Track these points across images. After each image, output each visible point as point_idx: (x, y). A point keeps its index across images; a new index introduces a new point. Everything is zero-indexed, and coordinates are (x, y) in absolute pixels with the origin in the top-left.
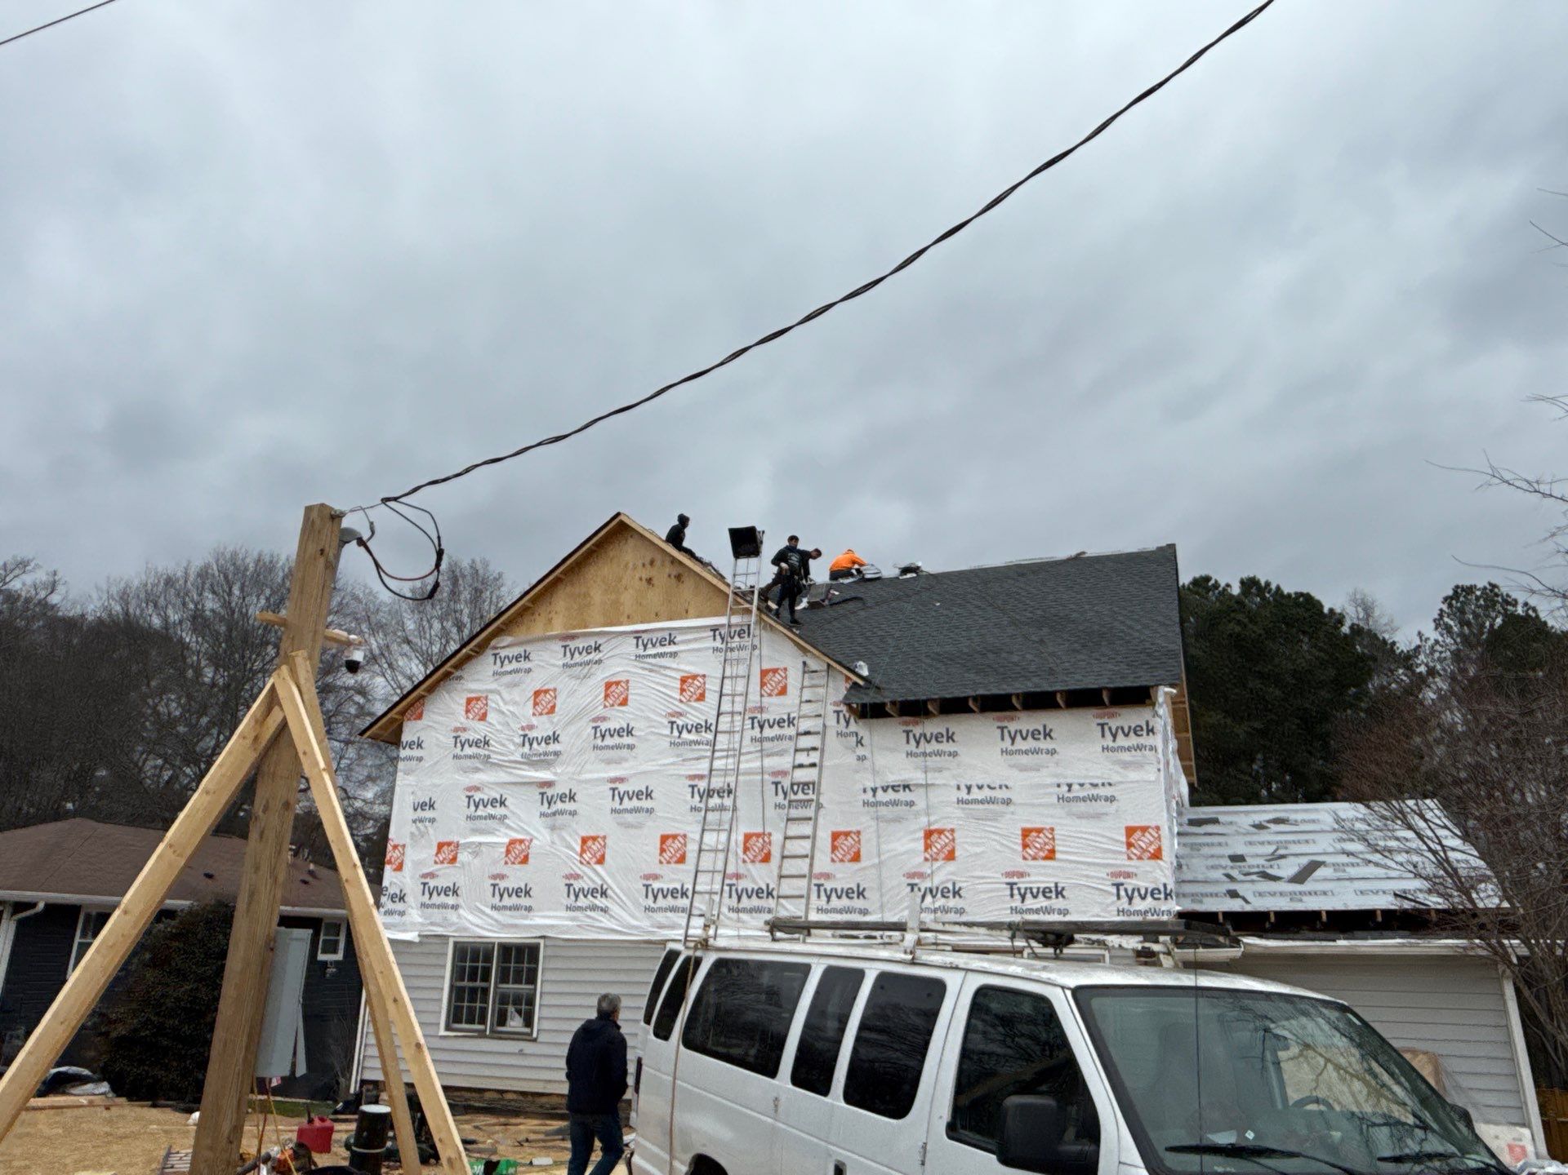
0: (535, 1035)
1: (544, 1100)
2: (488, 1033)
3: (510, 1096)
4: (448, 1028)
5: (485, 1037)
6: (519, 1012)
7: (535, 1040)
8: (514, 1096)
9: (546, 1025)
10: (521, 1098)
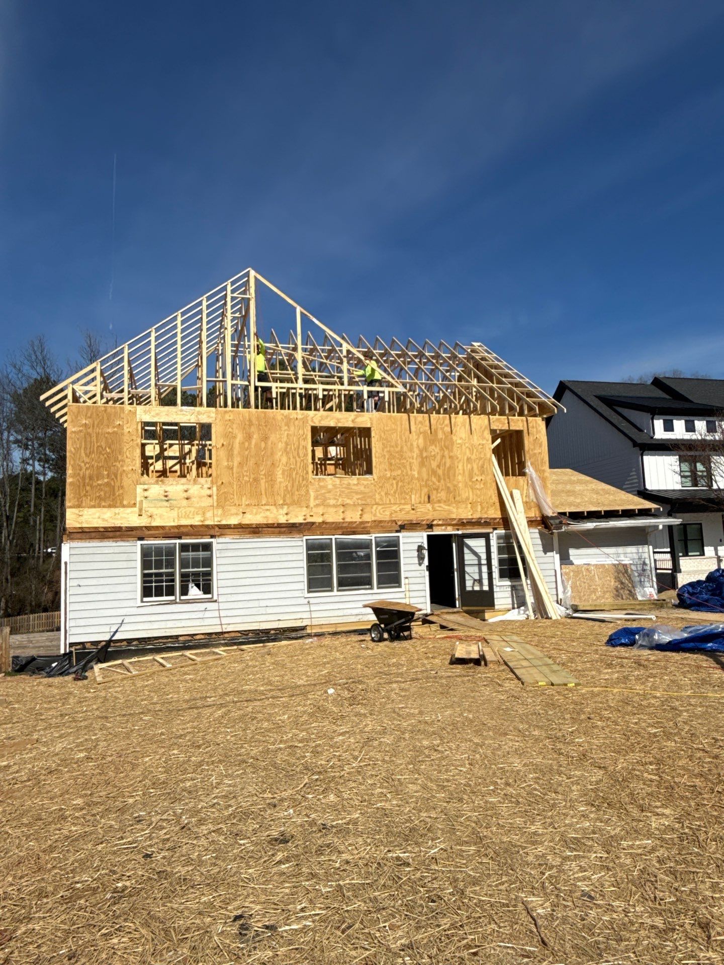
0: (215, 598)
1: (226, 635)
2: (178, 600)
3: (198, 637)
4: (142, 601)
5: (176, 603)
6: (198, 586)
7: (216, 601)
8: (202, 637)
9: (222, 591)
10: (207, 637)
